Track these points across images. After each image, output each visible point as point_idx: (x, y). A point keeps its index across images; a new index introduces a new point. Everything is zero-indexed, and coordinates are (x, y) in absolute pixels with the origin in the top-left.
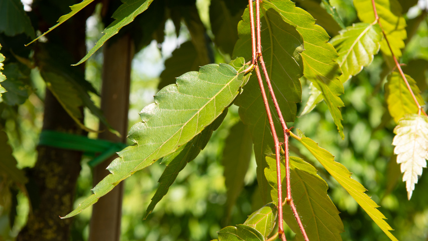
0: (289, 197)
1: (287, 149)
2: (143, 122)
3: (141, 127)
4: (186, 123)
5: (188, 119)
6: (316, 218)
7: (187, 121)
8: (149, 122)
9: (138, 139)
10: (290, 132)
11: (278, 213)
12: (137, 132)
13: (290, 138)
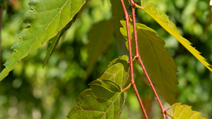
0: (137, 55)
1: (134, 18)
2: (32, 9)
3: (31, 13)
4: (62, 8)
5: (64, 5)
6: (158, 61)
7: (63, 6)
8: (36, 9)
9: (30, 23)
10: (136, 5)
11: (130, 69)
12: (29, 17)
13: (136, 9)
